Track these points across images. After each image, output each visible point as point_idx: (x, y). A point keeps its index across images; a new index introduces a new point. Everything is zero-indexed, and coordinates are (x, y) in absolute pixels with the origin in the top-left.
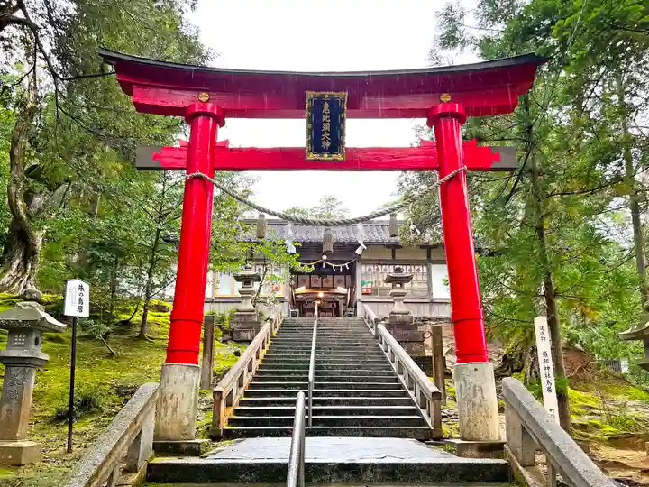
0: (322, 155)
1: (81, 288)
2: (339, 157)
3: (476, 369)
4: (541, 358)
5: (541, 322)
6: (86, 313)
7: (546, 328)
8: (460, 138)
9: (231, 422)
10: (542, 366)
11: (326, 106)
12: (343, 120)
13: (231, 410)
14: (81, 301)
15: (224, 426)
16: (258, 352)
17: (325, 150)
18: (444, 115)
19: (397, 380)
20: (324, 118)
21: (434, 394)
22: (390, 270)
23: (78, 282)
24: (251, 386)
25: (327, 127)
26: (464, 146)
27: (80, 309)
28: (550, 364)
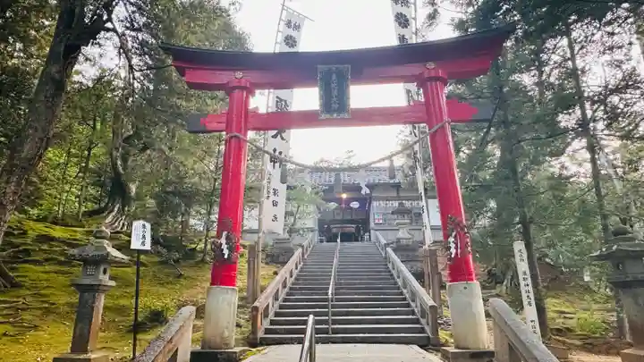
0: (332, 115)
1: (144, 226)
2: (346, 116)
3: (465, 288)
4: (521, 277)
5: (519, 246)
6: (148, 247)
7: (524, 251)
8: (444, 98)
9: (267, 331)
10: (522, 283)
11: (334, 77)
12: (347, 86)
13: (268, 320)
14: (144, 237)
15: (261, 334)
16: (291, 272)
17: (335, 111)
18: (430, 79)
19: (401, 294)
20: (333, 85)
21: (431, 307)
22: (396, 204)
23: (142, 222)
24: (285, 300)
25: (335, 93)
26: (447, 103)
27: (143, 244)
28: (529, 281)
